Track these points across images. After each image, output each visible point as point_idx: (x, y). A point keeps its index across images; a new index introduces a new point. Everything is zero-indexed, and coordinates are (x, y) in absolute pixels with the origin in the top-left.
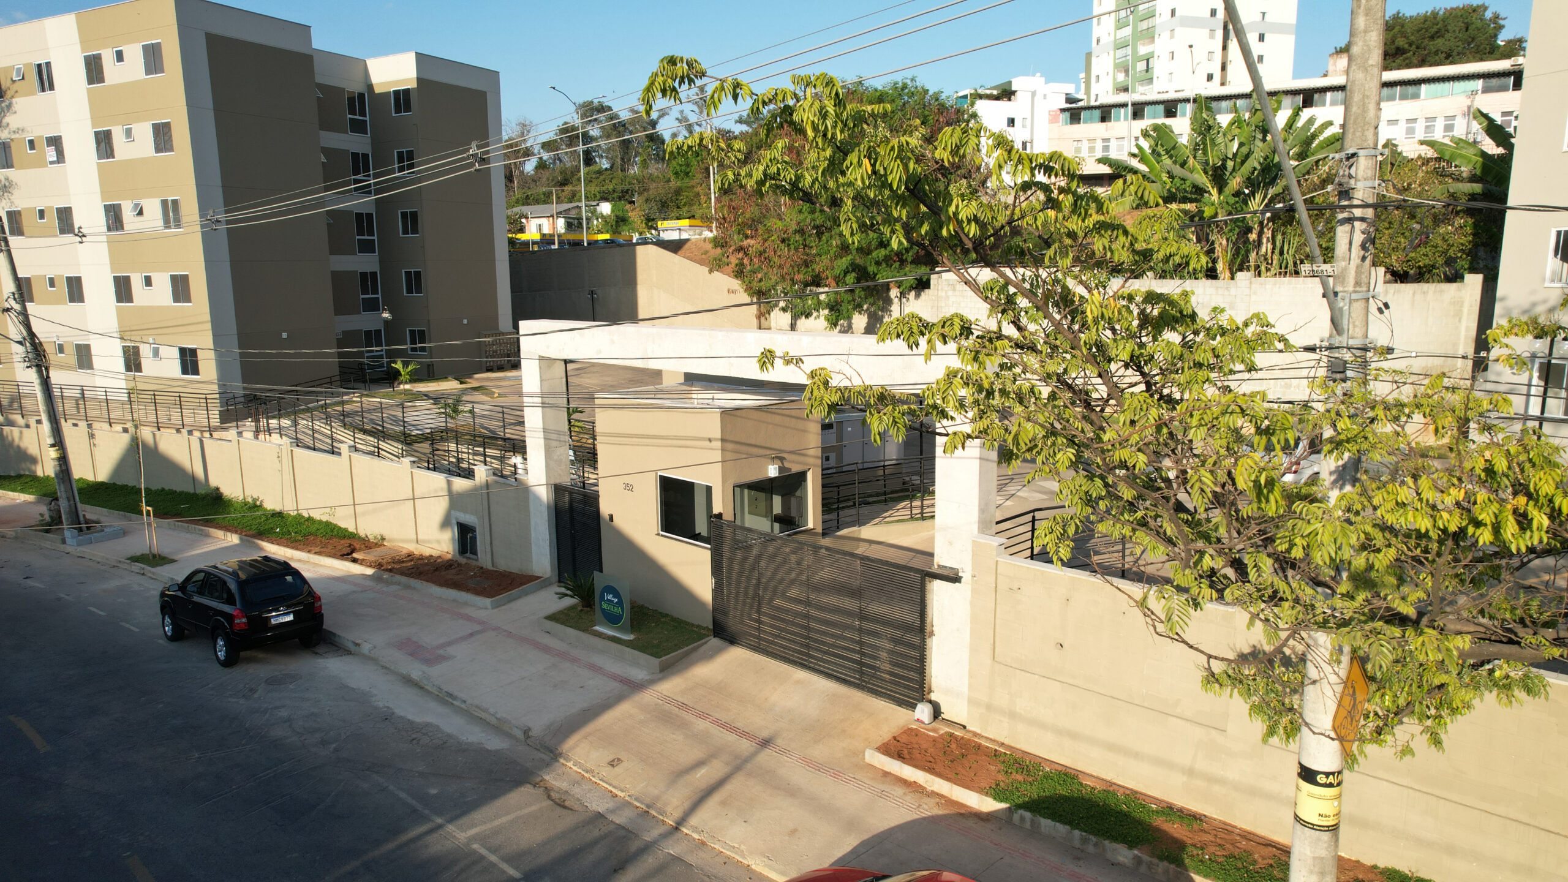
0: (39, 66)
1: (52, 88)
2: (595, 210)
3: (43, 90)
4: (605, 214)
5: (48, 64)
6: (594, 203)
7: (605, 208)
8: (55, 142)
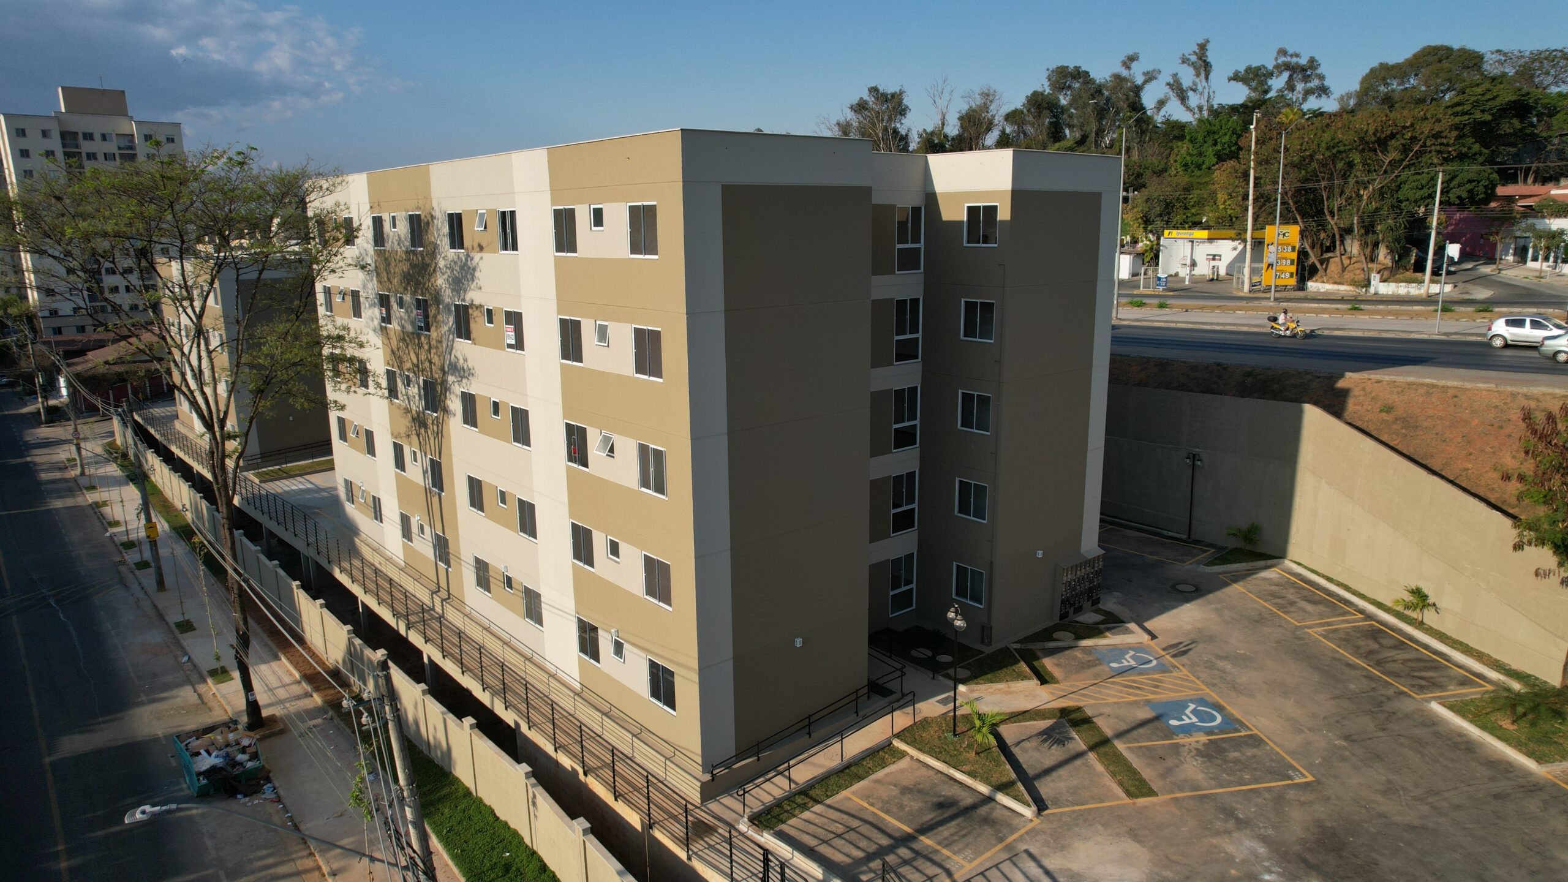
0: (503, 214)
1: (515, 248)
3: (506, 249)
5: (513, 213)
8: (515, 319)
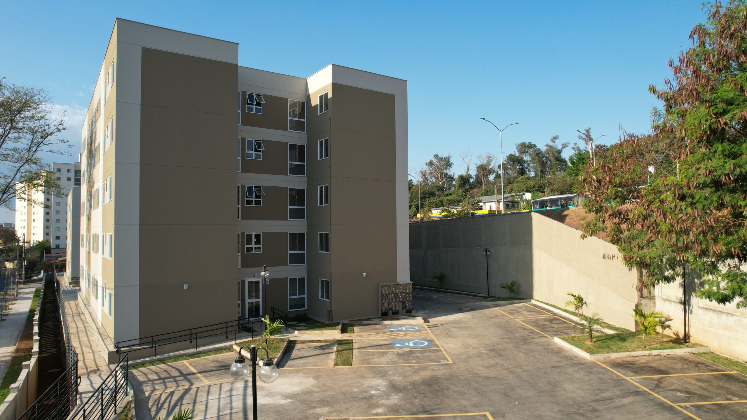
2: (522, 198)
4: (527, 199)
6: (522, 193)
7: (528, 196)
